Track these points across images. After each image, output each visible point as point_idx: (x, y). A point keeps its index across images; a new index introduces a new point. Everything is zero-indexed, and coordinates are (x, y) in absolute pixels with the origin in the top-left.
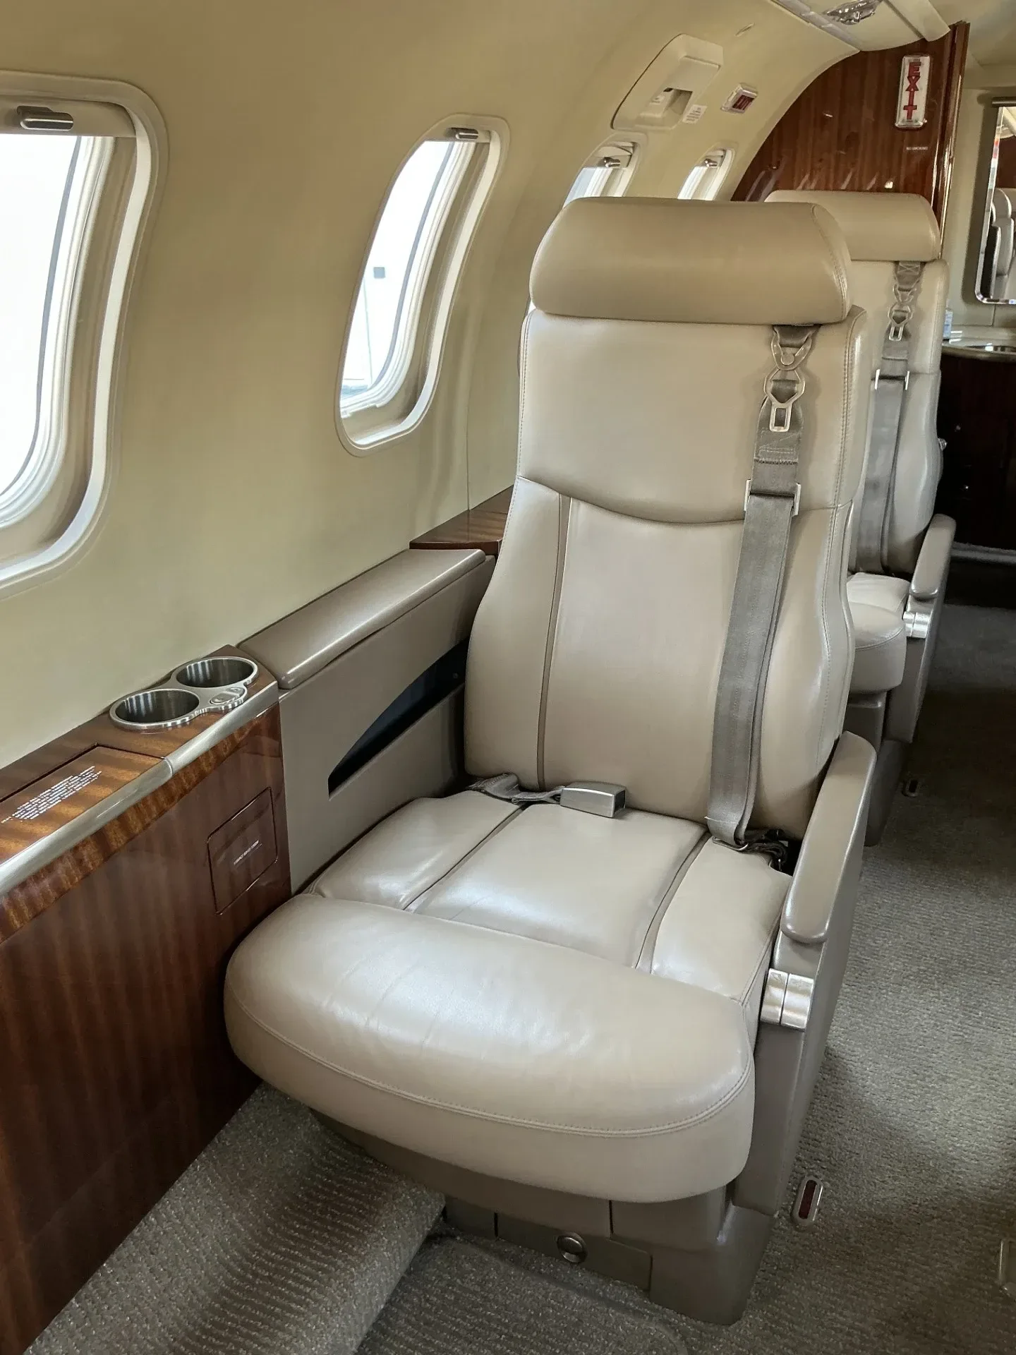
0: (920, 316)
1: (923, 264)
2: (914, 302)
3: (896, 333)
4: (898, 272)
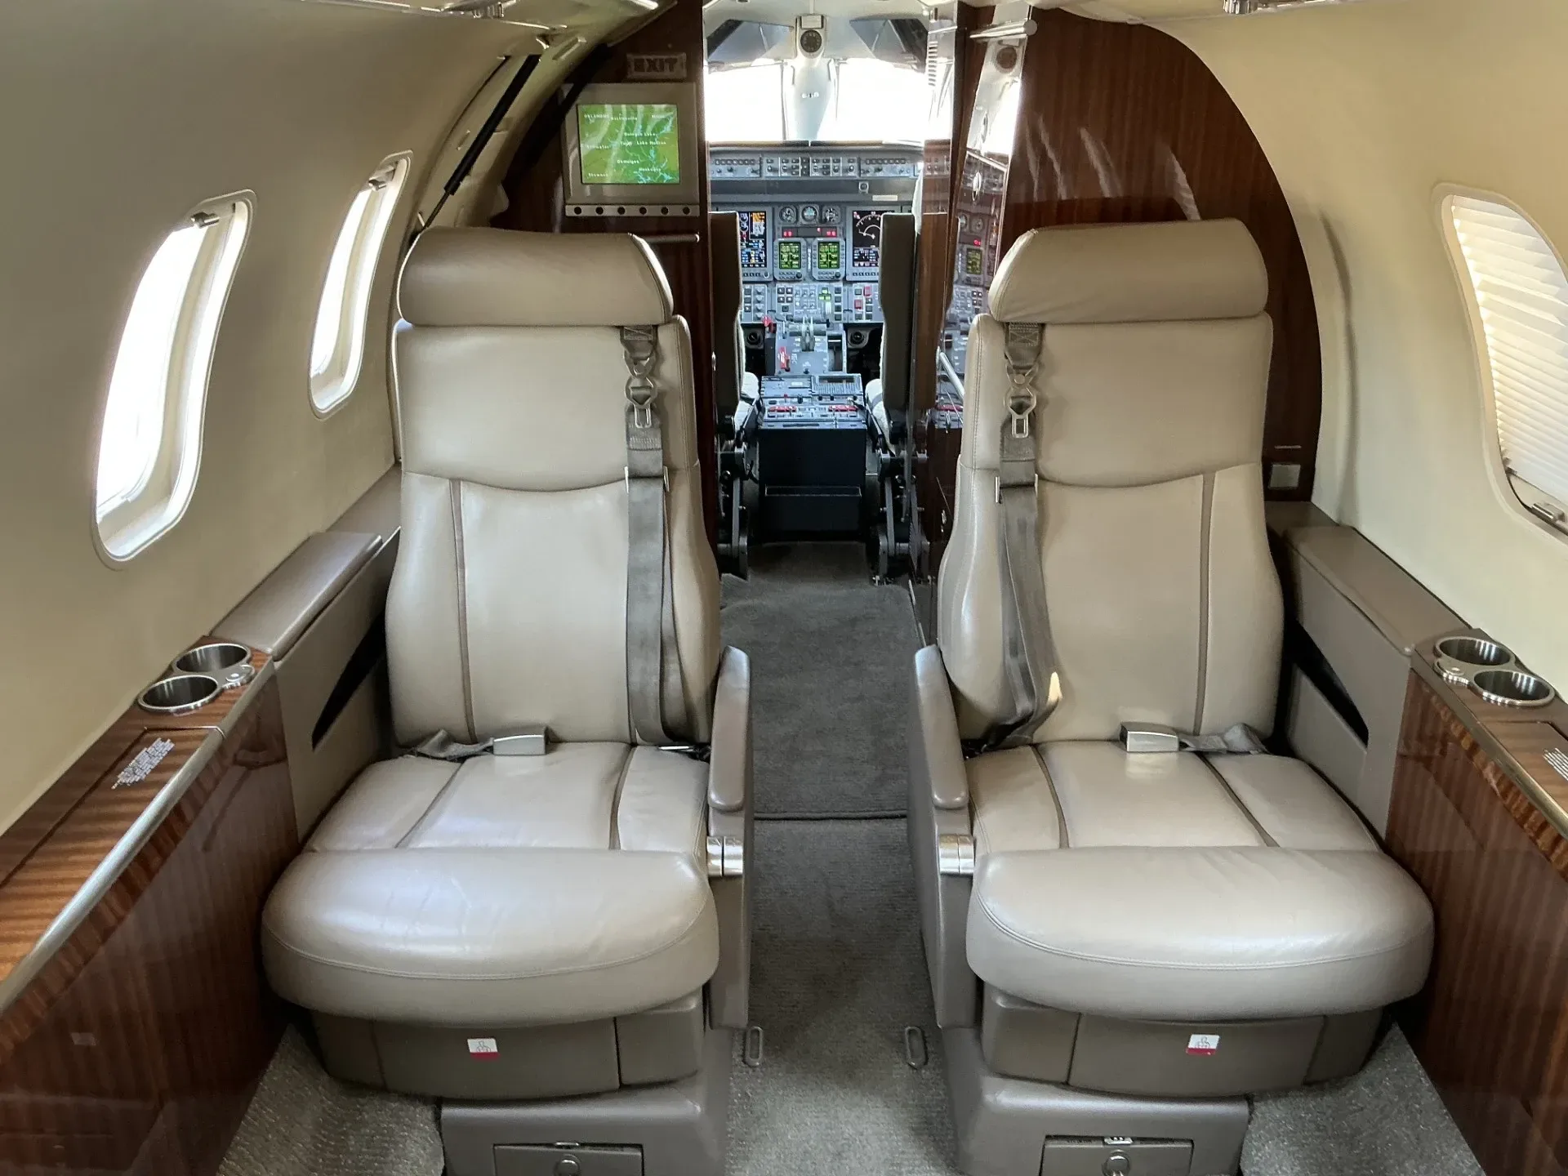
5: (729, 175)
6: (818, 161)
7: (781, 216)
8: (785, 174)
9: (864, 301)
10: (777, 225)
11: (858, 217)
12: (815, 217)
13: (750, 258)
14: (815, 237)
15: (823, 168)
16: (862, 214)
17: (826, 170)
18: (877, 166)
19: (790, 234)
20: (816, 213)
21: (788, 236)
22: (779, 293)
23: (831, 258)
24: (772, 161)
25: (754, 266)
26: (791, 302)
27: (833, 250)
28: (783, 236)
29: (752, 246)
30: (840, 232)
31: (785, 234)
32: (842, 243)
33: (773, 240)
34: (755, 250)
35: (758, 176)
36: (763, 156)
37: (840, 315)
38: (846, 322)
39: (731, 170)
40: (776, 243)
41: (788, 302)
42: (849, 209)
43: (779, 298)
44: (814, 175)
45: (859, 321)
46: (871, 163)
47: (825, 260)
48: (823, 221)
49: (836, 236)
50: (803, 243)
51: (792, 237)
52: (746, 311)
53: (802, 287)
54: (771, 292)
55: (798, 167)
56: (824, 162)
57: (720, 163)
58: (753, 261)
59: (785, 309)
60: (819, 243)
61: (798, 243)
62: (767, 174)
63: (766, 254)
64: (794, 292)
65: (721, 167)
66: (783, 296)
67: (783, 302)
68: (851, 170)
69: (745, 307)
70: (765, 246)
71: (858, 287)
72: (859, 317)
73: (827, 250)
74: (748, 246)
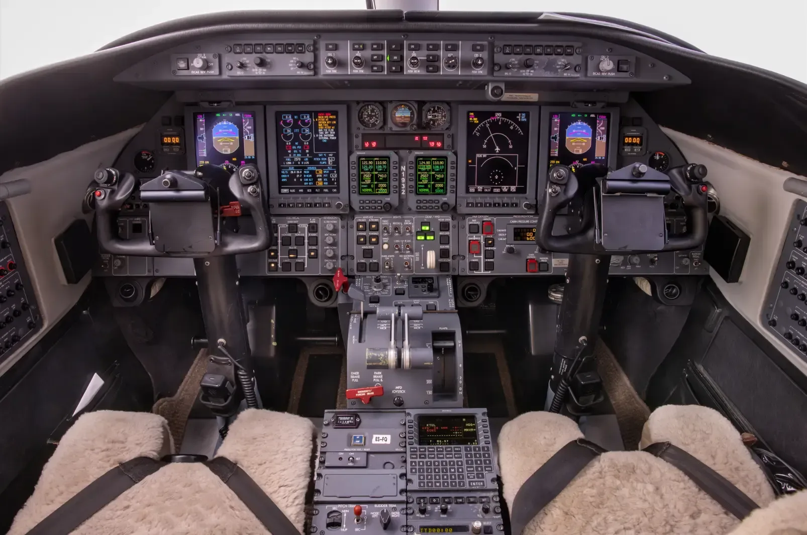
5: (259, 72)
6: (418, 48)
7: (360, 118)
8: (360, 71)
9: (483, 242)
10: (354, 131)
11: (476, 120)
12: (412, 118)
13: (315, 179)
14: (411, 149)
15: (428, 60)
16: (481, 115)
17: (432, 63)
18: (523, 57)
19: (374, 144)
20: (412, 113)
21: (370, 148)
22: (358, 230)
23: (434, 179)
24: (336, 48)
25: (322, 192)
26: (377, 243)
27: (437, 168)
28: (364, 149)
29: (318, 163)
30: (448, 141)
31: (367, 145)
32: (451, 158)
33: (350, 153)
34: (322, 168)
35: (312, 73)
36: (319, 37)
37: (448, 263)
38: (456, 273)
39: (262, 63)
40: (353, 158)
41: (371, 243)
42: (462, 110)
43: (359, 237)
44: (410, 72)
45: (476, 273)
46: (513, 53)
47: (425, 182)
48: (423, 126)
49: (442, 149)
50: (394, 157)
51: (376, 148)
52: (310, 257)
53: (391, 221)
54: (347, 228)
55: (382, 58)
56: (428, 49)
57: (244, 52)
58: (320, 183)
59: (368, 254)
60: (417, 157)
61: (387, 158)
62: (328, 71)
63: (338, 173)
64: (381, 228)
65: (245, 59)
66: (364, 234)
67: (364, 243)
68: (476, 65)
69: (310, 251)
70: (336, 162)
71: (474, 222)
72: (474, 266)
73: (429, 167)
74: (312, 162)
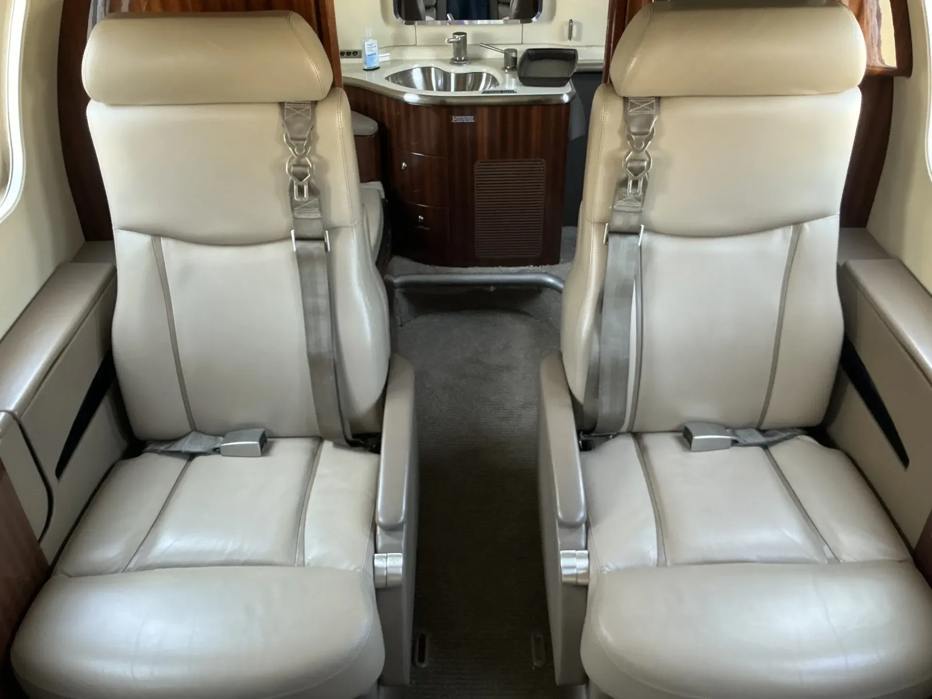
0: (323, 166)
1: (315, 103)
2: (314, 153)
3: (301, 191)
4: (285, 118)
